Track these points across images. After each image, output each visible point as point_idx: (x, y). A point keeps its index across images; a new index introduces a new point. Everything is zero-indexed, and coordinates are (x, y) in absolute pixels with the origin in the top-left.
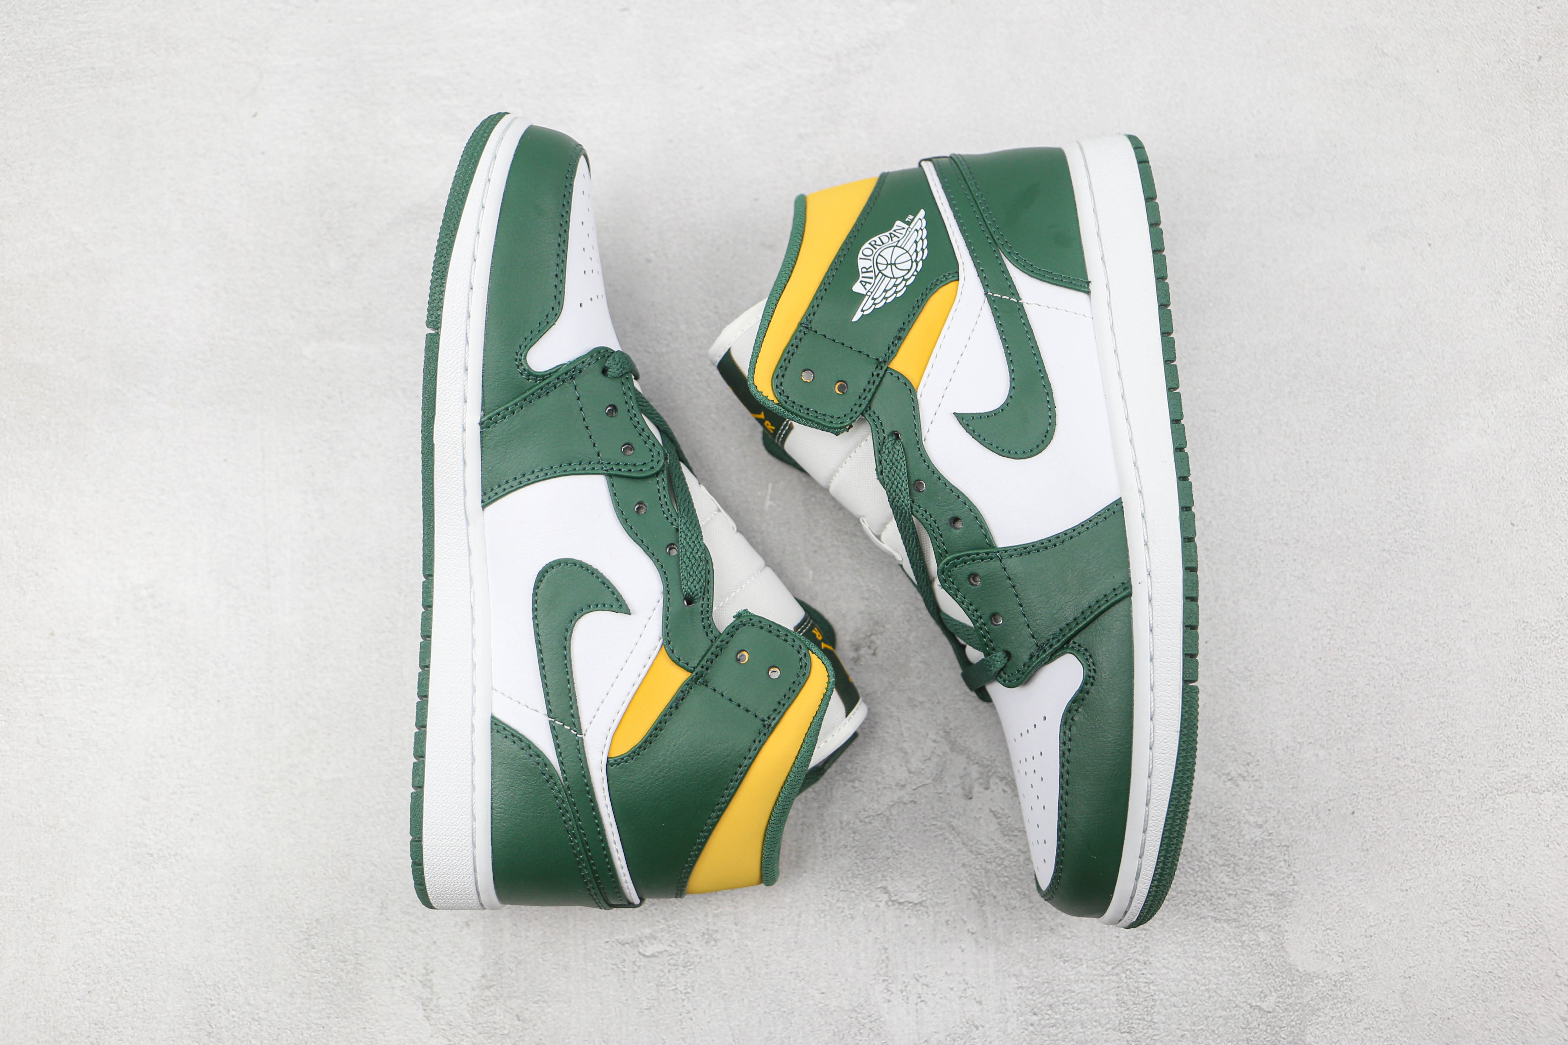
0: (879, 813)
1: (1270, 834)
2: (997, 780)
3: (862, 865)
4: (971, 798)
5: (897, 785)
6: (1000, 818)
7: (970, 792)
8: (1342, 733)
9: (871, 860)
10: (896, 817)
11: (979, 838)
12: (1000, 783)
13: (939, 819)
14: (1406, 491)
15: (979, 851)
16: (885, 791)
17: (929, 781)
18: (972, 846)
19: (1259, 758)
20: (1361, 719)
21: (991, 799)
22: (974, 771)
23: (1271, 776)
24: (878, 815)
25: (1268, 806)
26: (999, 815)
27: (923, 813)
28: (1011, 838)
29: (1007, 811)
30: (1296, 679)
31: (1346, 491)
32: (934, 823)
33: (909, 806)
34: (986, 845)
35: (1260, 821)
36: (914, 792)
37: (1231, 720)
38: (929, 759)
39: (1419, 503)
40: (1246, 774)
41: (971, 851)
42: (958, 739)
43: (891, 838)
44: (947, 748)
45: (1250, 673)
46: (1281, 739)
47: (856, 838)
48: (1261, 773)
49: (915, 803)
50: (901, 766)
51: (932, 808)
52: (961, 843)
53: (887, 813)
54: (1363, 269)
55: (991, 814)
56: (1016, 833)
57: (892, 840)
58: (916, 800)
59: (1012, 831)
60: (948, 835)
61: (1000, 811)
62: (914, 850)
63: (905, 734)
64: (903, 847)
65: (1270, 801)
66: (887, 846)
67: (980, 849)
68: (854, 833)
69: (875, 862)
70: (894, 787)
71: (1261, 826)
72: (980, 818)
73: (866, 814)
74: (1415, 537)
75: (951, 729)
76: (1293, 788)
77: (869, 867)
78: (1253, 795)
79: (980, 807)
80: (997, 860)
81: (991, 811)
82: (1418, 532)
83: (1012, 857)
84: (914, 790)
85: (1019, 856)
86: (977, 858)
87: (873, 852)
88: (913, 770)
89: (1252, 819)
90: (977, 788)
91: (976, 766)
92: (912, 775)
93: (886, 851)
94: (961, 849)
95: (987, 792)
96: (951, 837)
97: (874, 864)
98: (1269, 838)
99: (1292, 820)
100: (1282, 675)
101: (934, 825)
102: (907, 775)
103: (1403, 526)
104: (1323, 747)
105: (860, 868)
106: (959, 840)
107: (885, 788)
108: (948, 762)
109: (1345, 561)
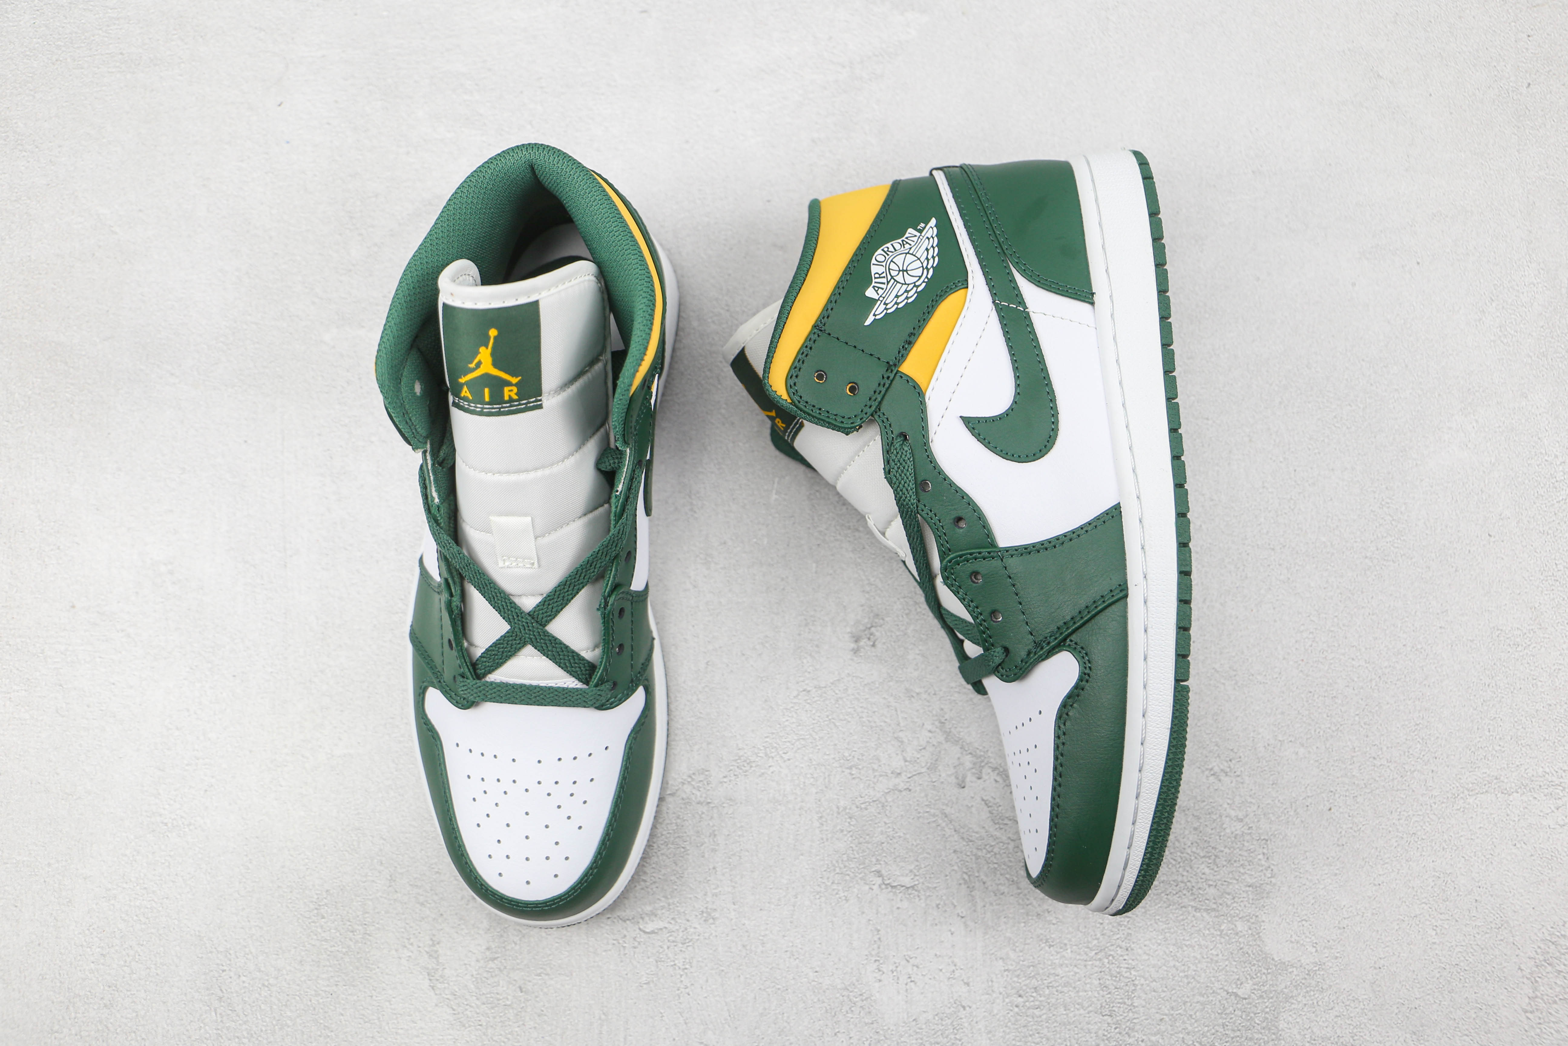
0: (874, 799)
1: (1250, 828)
2: (990, 771)
3: (857, 849)
4: (964, 787)
5: (892, 773)
6: (991, 807)
7: (963, 781)
8: (1322, 733)
9: (866, 845)
10: (891, 804)
11: (970, 826)
12: (992, 773)
13: (932, 806)
14: (1389, 501)
15: (970, 838)
16: (881, 779)
17: (923, 770)
18: (963, 833)
19: (1241, 754)
20: (1340, 720)
21: (983, 789)
22: (968, 761)
23: (1252, 772)
24: (874, 801)
25: (1249, 801)
26: (990, 804)
27: (918, 801)
28: (1002, 826)
29: (998, 800)
30: (1278, 679)
31: (1331, 500)
32: (928, 810)
33: (904, 793)
34: (977, 833)
35: (1241, 815)
36: (909, 780)
37: (1215, 718)
38: (924, 748)
39: (1401, 513)
40: (1228, 770)
41: (963, 838)
42: (953, 730)
43: (886, 823)
44: (941, 738)
45: (1234, 673)
46: (1262, 737)
47: (852, 823)
48: (1242, 769)
49: (910, 790)
50: (897, 754)
51: (926, 796)
52: (953, 830)
53: (883, 800)
54: (1354, 284)
55: (983, 803)
56: (1006, 821)
57: (887, 826)
58: (910, 788)
59: (1003, 820)
60: (940, 822)
61: (991, 800)
62: (908, 836)
63: (902, 724)
64: (897, 833)
65: (1250, 796)
66: (882, 831)
67: (971, 836)
68: (850, 818)
69: (870, 846)
70: (890, 775)
71: (1241, 820)
72: (972, 806)
73: (862, 800)
74: (1396, 545)
75: (946, 720)
76: (1273, 784)
77: (864, 851)
78: (1234, 790)
79: (973, 795)
80: (987, 847)
81: (983, 800)
82: (1399, 541)
83: (1001, 844)
84: (909, 778)
85: (1008, 844)
86: (968, 845)
87: (868, 837)
88: (908, 759)
89: (1233, 813)
90: (970, 778)
91: (970, 756)
92: (907, 763)
93: (881, 836)
94: (953, 836)
95: (979, 781)
96: (944, 824)
97: (868, 849)
98: (1249, 831)
99: (1271, 815)
100: (1265, 675)
101: (927, 812)
102: (902, 763)
103: (1385, 535)
104: (1303, 745)
105: (855, 852)
106: (952, 827)
107: (881, 776)
108: (943, 752)
109: (1329, 567)
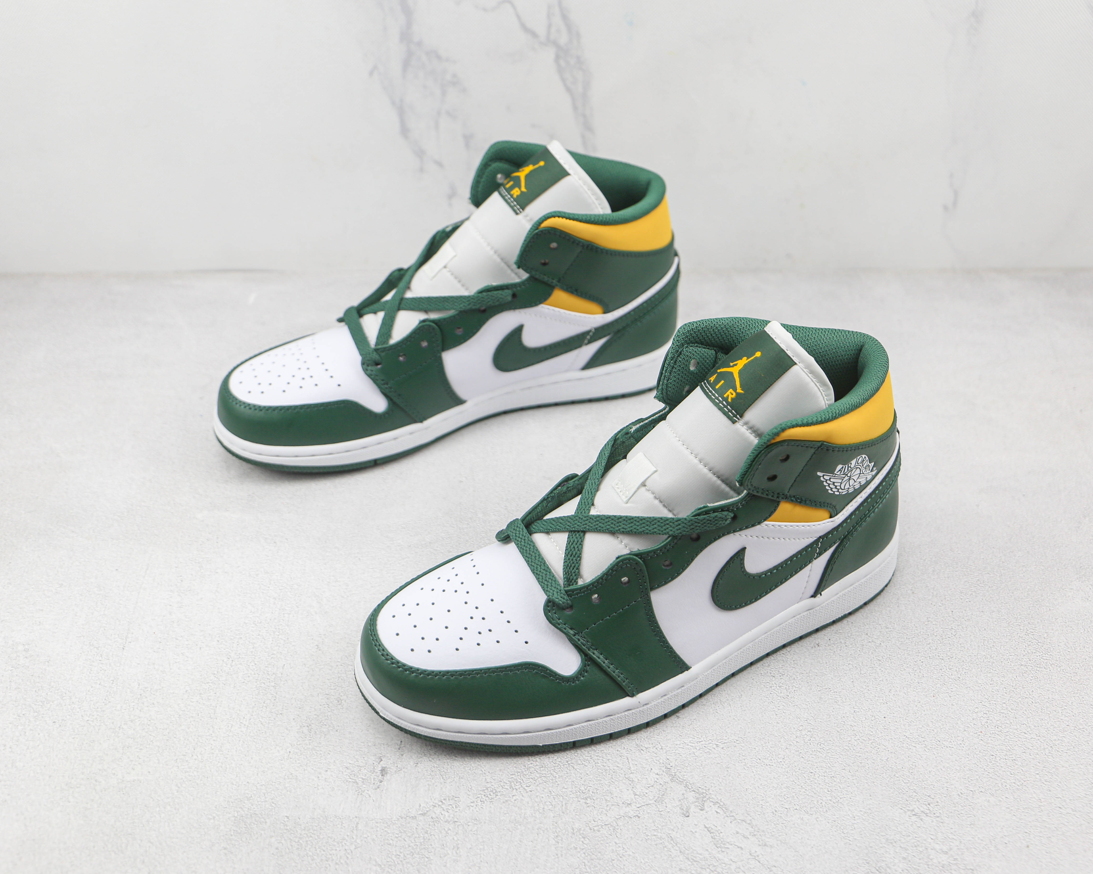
0: (606, 823)
1: (955, 859)
2: (711, 804)
3: (589, 864)
4: (688, 816)
5: (623, 803)
6: (713, 833)
7: (687, 812)
8: (1008, 786)
9: (598, 861)
10: (622, 827)
11: (694, 848)
12: (713, 806)
13: (659, 831)
14: (1032, 631)
15: (695, 859)
16: (613, 807)
17: (651, 802)
18: (688, 854)
19: (938, 800)
20: (1022, 777)
21: (706, 818)
22: (691, 796)
23: (950, 815)
24: (605, 825)
25: (950, 837)
26: (712, 831)
27: (646, 826)
28: (723, 850)
29: (720, 828)
30: (963, 745)
31: (985, 630)
32: (655, 834)
33: (634, 819)
34: (700, 854)
35: (945, 849)
36: (638, 809)
37: (911, 771)
38: (653, 786)
39: (1045, 638)
40: (928, 811)
41: (688, 859)
42: (677, 773)
43: (616, 843)
44: (667, 779)
45: (923, 739)
46: (956, 787)
47: (585, 842)
48: (941, 811)
49: (639, 817)
50: (628, 790)
51: (654, 822)
52: (679, 852)
53: (615, 824)
54: (978, 506)
55: (706, 829)
56: (728, 846)
57: (617, 846)
58: (639, 815)
59: (724, 844)
60: (667, 844)
61: (713, 827)
62: (637, 855)
63: (632, 769)
64: (626, 852)
65: (952, 833)
66: (613, 850)
67: (695, 857)
68: (584, 838)
69: (601, 862)
70: (621, 805)
71: (946, 853)
72: (696, 832)
73: (595, 824)
74: (1045, 658)
75: (671, 766)
76: (970, 825)
77: (595, 866)
78: (936, 828)
79: (696, 823)
80: (710, 867)
81: (706, 827)
82: (1047, 655)
83: (724, 865)
84: (638, 808)
85: (730, 865)
86: (693, 864)
87: (599, 854)
88: (638, 794)
89: (937, 847)
90: (693, 809)
91: (693, 792)
92: (636, 797)
93: (611, 854)
94: (679, 856)
95: (702, 812)
96: (670, 846)
97: (600, 864)
98: (955, 862)
99: (973, 849)
100: (950, 742)
101: (655, 835)
102: (633, 796)
103: (1034, 651)
104: (993, 795)
105: (587, 867)
106: (677, 849)
107: (613, 805)
108: (669, 789)
109: (992, 671)
